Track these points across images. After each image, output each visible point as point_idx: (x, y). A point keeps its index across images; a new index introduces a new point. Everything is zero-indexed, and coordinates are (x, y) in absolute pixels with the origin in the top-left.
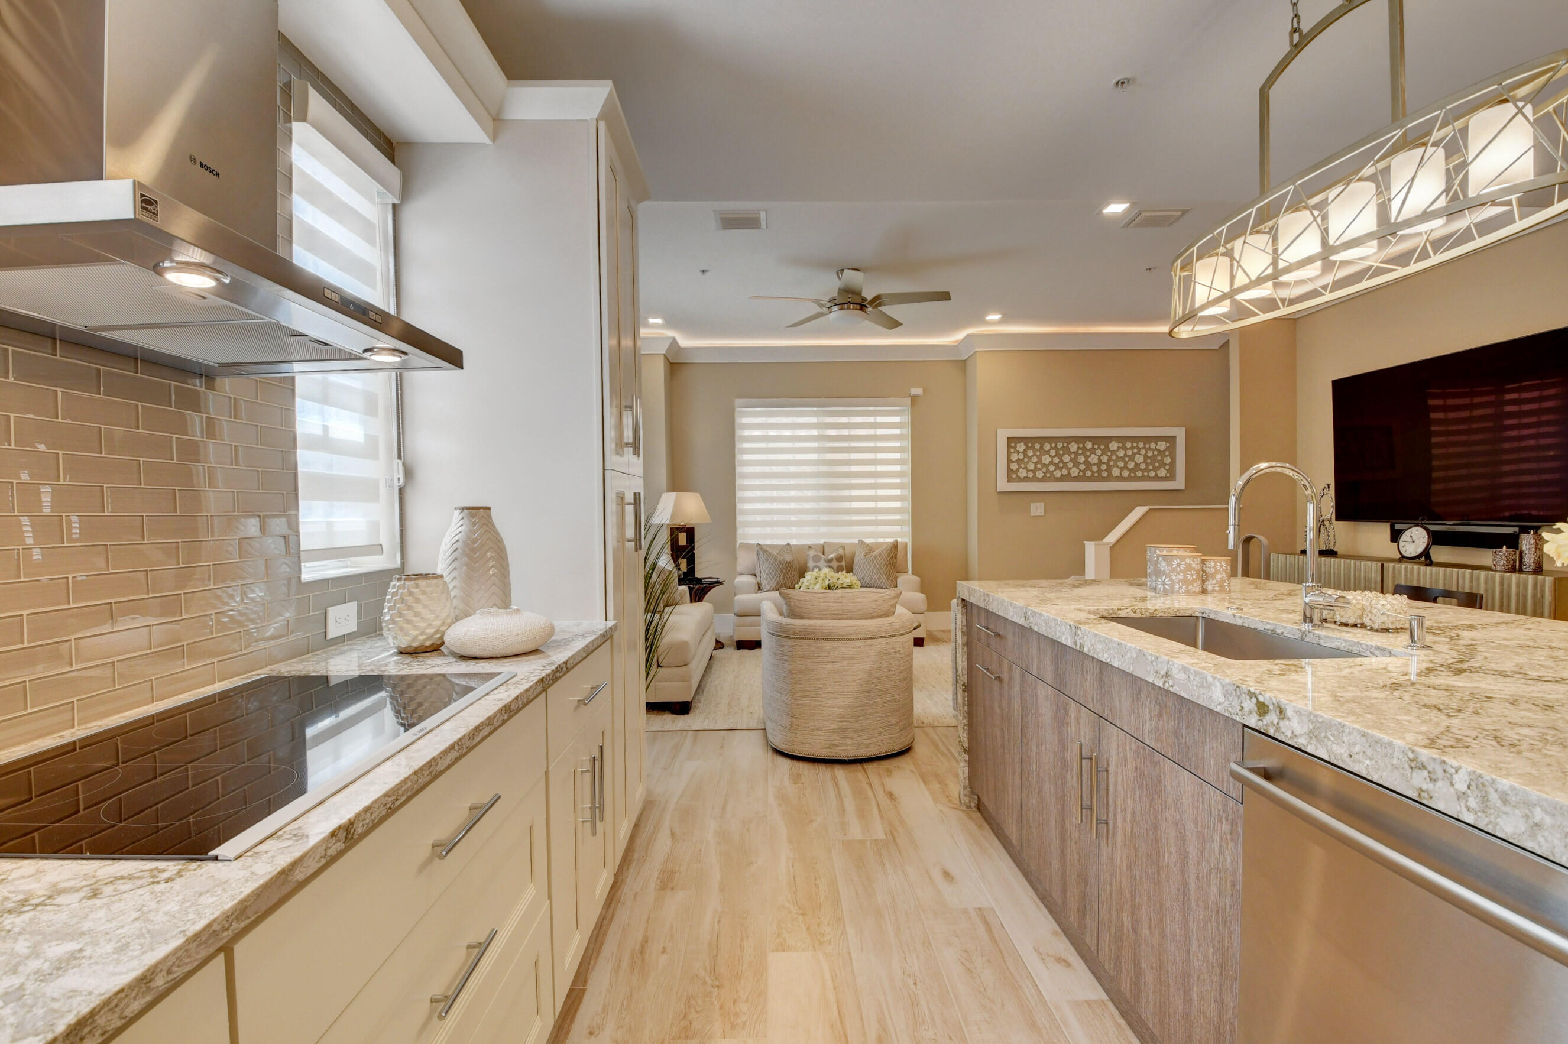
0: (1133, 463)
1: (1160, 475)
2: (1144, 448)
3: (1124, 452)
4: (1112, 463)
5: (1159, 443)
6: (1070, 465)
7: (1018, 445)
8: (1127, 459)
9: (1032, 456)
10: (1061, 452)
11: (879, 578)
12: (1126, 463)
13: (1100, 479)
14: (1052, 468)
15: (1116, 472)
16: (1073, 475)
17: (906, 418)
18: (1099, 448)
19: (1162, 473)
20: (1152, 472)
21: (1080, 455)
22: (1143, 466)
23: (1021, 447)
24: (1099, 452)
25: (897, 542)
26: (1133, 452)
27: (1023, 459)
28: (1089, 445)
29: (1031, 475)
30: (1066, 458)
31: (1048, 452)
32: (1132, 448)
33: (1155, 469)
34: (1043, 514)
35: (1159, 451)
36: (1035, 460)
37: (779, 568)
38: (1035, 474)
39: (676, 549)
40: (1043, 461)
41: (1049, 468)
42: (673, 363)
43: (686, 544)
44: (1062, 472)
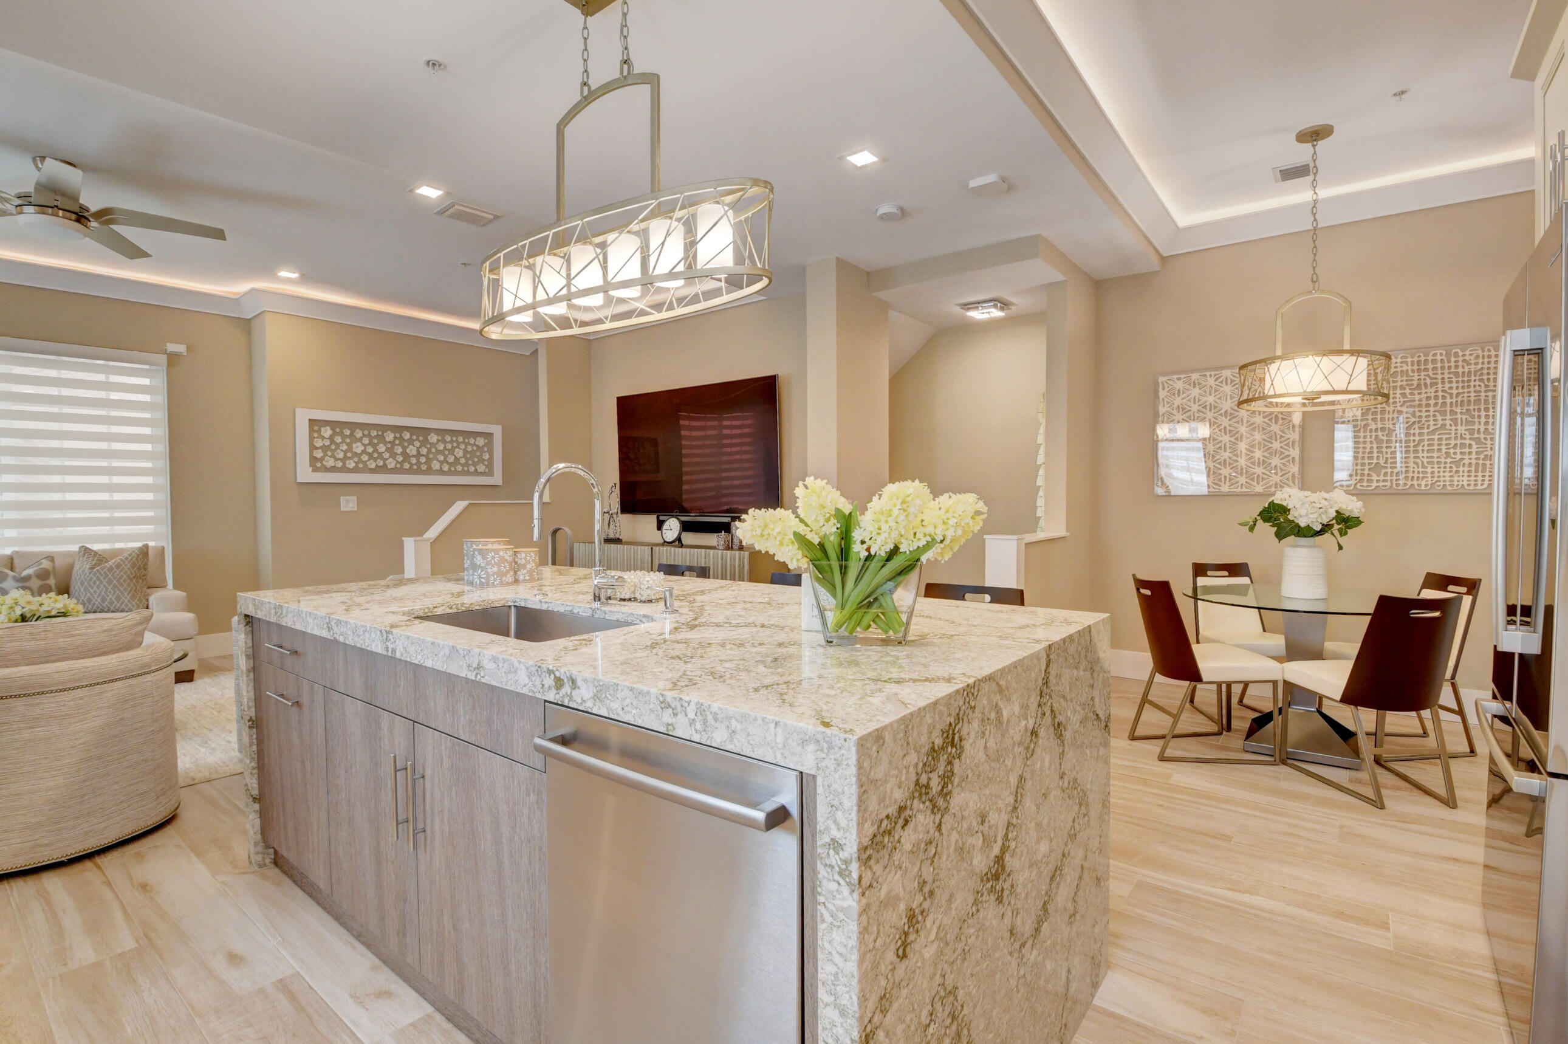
0: (453, 457)
1: (479, 471)
2: (463, 442)
3: (443, 446)
4: (431, 456)
5: (478, 439)
6: (386, 455)
7: (323, 429)
8: (447, 452)
9: (341, 443)
10: (375, 441)
11: (118, 598)
12: (446, 457)
13: (419, 472)
14: (365, 458)
15: (436, 465)
16: (389, 467)
17: (158, 383)
18: (417, 439)
19: (481, 468)
20: (472, 467)
21: (397, 445)
22: (463, 461)
23: (327, 432)
24: (417, 444)
25: (146, 546)
26: (452, 446)
27: (329, 446)
28: (407, 435)
29: (340, 464)
30: (382, 448)
31: (360, 440)
32: (452, 442)
33: (475, 464)
34: (356, 509)
35: (477, 446)
36: (345, 447)
38: (344, 464)
40: (354, 450)
41: (362, 457)
44: (377, 463)
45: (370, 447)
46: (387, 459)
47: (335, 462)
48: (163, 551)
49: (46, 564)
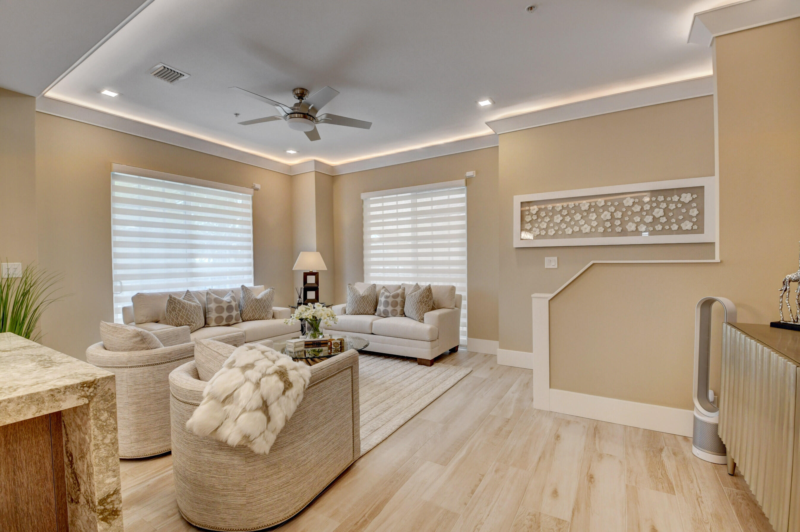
0: (651, 217)
1: (685, 228)
3: (640, 207)
4: (626, 218)
5: (683, 195)
6: (582, 222)
7: (531, 208)
8: (644, 213)
9: (544, 216)
10: (573, 212)
12: (643, 217)
13: (614, 234)
15: (631, 226)
16: (584, 232)
17: (464, 195)
18: (612, 204)
19: (687, 225)
20: (675, 225)
21: (593, 212)
22: (663, 220)
23: (534, 209)
24: (612, 209)
25: (430, 285)
26: (651, 207)
27: (536, 220)
28: (602, 202)
30: (578, 217)
31: (560, 212)
32: (651, 202)
33: (678, 222)
34: (556, 267)
35: (683, 203)
36: (548, 219)
37: (355, 300)
38: (547, 232)
39: (306, 285)
40: (555, 221)
41: (561, 226)
42: (333, 176)
43: (314, 282)
44: (574, 229)
45: (568, 217)
46: (583, 225)
47: (540, 231)
48: (453, 288)
49: (400, 291)
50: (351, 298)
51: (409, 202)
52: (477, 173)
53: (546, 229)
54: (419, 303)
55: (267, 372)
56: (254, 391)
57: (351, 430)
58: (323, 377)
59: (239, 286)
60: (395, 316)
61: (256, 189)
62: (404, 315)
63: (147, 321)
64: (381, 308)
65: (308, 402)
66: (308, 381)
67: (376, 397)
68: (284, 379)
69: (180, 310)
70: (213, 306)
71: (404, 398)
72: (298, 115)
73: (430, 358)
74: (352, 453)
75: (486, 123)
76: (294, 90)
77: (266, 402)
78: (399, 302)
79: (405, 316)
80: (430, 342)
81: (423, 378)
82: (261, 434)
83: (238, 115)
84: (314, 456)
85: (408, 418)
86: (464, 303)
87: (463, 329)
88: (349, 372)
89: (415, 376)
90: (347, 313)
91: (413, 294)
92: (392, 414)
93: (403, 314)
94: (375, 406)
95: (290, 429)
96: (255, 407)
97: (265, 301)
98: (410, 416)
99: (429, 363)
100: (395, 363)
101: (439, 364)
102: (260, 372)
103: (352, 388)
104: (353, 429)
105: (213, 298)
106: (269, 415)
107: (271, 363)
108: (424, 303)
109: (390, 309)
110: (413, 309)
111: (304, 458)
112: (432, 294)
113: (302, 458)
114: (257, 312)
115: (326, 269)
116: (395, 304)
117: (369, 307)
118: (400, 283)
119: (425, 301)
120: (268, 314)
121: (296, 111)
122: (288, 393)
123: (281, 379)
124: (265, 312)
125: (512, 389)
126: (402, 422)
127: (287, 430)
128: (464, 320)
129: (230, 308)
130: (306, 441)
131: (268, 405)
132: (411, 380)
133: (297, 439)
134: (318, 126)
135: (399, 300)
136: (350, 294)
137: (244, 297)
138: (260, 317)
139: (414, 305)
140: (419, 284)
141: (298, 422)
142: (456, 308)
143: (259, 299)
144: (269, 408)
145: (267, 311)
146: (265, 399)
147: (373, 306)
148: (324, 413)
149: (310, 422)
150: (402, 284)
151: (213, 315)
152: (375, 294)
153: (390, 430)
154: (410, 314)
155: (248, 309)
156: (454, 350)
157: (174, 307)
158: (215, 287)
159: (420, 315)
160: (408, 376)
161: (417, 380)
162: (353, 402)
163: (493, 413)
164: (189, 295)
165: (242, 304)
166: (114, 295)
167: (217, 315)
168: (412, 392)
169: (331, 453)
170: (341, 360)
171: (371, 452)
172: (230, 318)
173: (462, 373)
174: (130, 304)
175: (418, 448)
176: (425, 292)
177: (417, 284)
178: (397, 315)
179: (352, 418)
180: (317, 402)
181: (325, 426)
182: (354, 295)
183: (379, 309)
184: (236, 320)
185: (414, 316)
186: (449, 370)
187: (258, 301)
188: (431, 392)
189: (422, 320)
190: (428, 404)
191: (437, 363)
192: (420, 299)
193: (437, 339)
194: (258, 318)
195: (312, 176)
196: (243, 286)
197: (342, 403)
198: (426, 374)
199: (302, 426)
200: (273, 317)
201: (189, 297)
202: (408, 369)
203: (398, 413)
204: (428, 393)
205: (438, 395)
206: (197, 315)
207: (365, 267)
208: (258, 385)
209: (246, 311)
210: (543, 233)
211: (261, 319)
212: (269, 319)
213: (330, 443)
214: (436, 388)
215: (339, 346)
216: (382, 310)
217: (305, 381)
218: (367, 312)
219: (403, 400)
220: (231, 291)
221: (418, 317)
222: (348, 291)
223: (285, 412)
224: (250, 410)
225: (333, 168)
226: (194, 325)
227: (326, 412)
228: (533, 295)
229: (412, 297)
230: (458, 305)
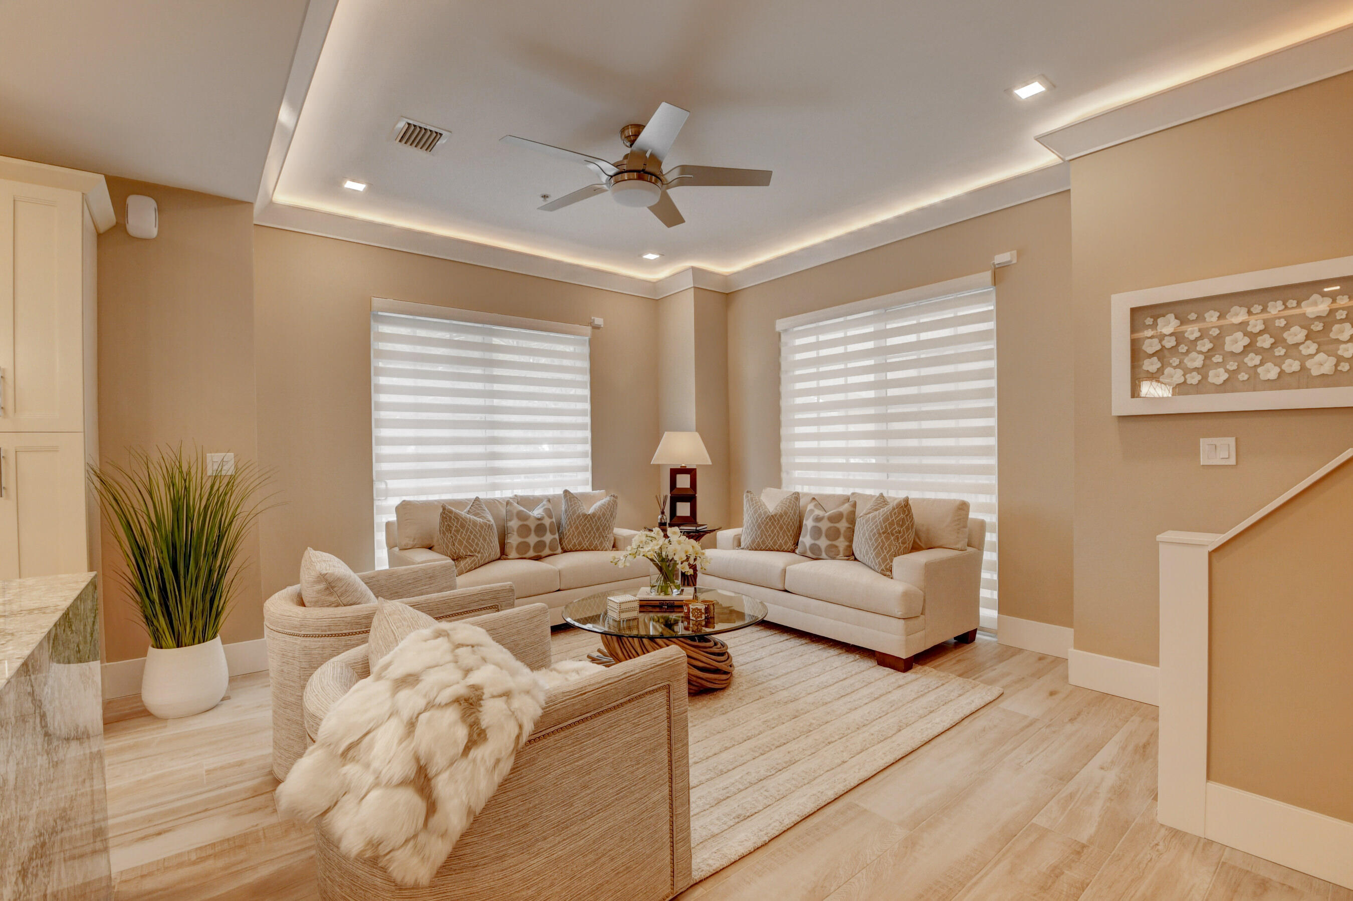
7: (1159, 320)
9: (1197, 339)
10: (1280, 322)
14: (1253, 360)
17: (990, 306)
23: (1168, 325)
25: (907, 500)
27: (1174, 348)
30: (1295, 335)
31: (1242, 325)
34: (1232, 461)
36: (1206, 345)
37: (756, 522)
38: (1205, 377)
39: (675, 492)
40: (1228, 348)
41: (1246, 360)
42: (727, 294)
43: (689, 487)
44: (1284, 367)
45: (1266, 336)
46: (1311, 356)
47: (1184, 375)
48: (963, 507)
49: (845, 508)
50: (750, 518)
51: (870, 329)
52: (1019, 255)
53: (1203, 371)
54: (883, 536)
55: (438, 700)
56: (401, 741)
57: (667, 827)
58: (585, 711)
59: (559, 491)
60: (833, 558)
61: (596, 327)
62: (853, 558)
63: (415, 546)
64: (806, 540)
65: (542, 769)
66: (528, 728)
67: (770, 732)
68: (472, 719)
69: (457, 531)
70: (514, 524)
71: (829, 743)
72: (629, 176)
73: (903, 654)
74: (669, 879)
75: (1037, 139)
76: (623, 131)
77: (426, 770)
78: (842, 530)
79: (856, 559)
80: (903, 621)
81: (883, 698)
82: (407, 841)
83: (547, 197)
84: (557, 889)
85: (824, 798)
86: (991, 538)
87: (988, 594)
88: (660, 698)
89: (865, 692)
90: (742, 547)
91: (871, 515)
92: (794, 782)
93: (851, 556)
94: (762, 754)
95: (493, 827)
96: (397, 779)
97: (599, 518)
98: (831, 795)
99: (902, 665)
100: (829, 655)
101: (926, 668)
102: (425, 696)
103: (670, 735)
104: (672, 825)
105: (515, 511)
106: (434, 796)
107: (457, 675)
108: (893, 535)
109: (823, 543)
110: (869, 547)
111: (530, 892)
112: (912, 518)
113: (524, 893)
114: (587, 536)
115: (710, 463)
116: (833, 534)
117: (784, 537)
118: (848, 492)
119: (896, 532)
120: (605, 541)
121: (625, 167)
122: (477, 753)
123: (464, 718)
124: (600, 537)
125: (1104, 756)
126: (810, 807)
127: (487, 829)
128: (989, 575)
129: (540, 529)
130: (537, 854)
131: (430, 775)
132: (855, 701)
133: (510, 851)
134: (670, 192)
135: (843, 525)
136: (747, 511)
137: (566, 511)
138: (590, 546)
139: (871, 539)
140: (885, 495)
141: (515, 812)
142: (970, 549)
143: (589, 515)
144: (433, 782)
145: (603, 537)
146: (422, 762)
147: (791, 535)
148: (588, 792)
149: (547, 813)
150: (853, 494)
151: (513, 540)
152: (798, 512)
153: (777, 824)
154: (864, 556)
155: (571, 531)
156: (967, 638)
157: (448, 525)
158: (520, 492)
159: (884, 560)
160: (849, 690)
161: (867, 701)
162: (671, 765)
163: (1041, 820)
164: (477, 505)
165: (563, 522)
166: (376, 503)
167: (520, 540)
168: (849, 731)
169: (608, 881)
170: (637, 671)
171: (723, 874)
172: (540, 545)
173: (978, 696)
174: (393, 518)
175: (833, 889)
176: (895, 514)
177: (882, 495)
178: (838, 557)
179: (668, 801)
180: (567, 767)
181: (590, 822)
182: (755, 512)
183: (803, 542)
184: (551, 549)
185: (872, 562)
186: (947, 685)
187: (587, 517)
188: (894, 738)
189: (887, 572)
190: (882, 768)
191: (919, 667)
192: (886, 526)
193: (922, 614)
194: (587, 547)
195: (691, 294)
196: (566, 492)
197: (638, 769)
198: (890, 689)
199: (524, 823)
200: (614, 546)
201: (475, 508)
202: (853, 672)
203: (806, 781)
204: (885, 739)
205: (910, 749)
206: (485, 540)
207: (784, 460)
208: (411, 725)
209: (568, 534)
210: (1194, 378)
211: (592, 550)
212: (606, 550)
213: (603, 860)
214: (908, 728)
215: (703, 616)
216: (808, 545)
217: (521, 727)
218: (781, 546)
219: (827, 747)
220: (545, 500)
221: (880, 565)
222: (746, 506)
223: (464, 797)
224: (388, 785)
225: (726, 279)
226: (479, 555)
227: (592, 790)
228: (1159, 537)
229: (867, 521)
230: (975, 541)
